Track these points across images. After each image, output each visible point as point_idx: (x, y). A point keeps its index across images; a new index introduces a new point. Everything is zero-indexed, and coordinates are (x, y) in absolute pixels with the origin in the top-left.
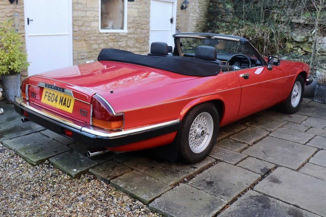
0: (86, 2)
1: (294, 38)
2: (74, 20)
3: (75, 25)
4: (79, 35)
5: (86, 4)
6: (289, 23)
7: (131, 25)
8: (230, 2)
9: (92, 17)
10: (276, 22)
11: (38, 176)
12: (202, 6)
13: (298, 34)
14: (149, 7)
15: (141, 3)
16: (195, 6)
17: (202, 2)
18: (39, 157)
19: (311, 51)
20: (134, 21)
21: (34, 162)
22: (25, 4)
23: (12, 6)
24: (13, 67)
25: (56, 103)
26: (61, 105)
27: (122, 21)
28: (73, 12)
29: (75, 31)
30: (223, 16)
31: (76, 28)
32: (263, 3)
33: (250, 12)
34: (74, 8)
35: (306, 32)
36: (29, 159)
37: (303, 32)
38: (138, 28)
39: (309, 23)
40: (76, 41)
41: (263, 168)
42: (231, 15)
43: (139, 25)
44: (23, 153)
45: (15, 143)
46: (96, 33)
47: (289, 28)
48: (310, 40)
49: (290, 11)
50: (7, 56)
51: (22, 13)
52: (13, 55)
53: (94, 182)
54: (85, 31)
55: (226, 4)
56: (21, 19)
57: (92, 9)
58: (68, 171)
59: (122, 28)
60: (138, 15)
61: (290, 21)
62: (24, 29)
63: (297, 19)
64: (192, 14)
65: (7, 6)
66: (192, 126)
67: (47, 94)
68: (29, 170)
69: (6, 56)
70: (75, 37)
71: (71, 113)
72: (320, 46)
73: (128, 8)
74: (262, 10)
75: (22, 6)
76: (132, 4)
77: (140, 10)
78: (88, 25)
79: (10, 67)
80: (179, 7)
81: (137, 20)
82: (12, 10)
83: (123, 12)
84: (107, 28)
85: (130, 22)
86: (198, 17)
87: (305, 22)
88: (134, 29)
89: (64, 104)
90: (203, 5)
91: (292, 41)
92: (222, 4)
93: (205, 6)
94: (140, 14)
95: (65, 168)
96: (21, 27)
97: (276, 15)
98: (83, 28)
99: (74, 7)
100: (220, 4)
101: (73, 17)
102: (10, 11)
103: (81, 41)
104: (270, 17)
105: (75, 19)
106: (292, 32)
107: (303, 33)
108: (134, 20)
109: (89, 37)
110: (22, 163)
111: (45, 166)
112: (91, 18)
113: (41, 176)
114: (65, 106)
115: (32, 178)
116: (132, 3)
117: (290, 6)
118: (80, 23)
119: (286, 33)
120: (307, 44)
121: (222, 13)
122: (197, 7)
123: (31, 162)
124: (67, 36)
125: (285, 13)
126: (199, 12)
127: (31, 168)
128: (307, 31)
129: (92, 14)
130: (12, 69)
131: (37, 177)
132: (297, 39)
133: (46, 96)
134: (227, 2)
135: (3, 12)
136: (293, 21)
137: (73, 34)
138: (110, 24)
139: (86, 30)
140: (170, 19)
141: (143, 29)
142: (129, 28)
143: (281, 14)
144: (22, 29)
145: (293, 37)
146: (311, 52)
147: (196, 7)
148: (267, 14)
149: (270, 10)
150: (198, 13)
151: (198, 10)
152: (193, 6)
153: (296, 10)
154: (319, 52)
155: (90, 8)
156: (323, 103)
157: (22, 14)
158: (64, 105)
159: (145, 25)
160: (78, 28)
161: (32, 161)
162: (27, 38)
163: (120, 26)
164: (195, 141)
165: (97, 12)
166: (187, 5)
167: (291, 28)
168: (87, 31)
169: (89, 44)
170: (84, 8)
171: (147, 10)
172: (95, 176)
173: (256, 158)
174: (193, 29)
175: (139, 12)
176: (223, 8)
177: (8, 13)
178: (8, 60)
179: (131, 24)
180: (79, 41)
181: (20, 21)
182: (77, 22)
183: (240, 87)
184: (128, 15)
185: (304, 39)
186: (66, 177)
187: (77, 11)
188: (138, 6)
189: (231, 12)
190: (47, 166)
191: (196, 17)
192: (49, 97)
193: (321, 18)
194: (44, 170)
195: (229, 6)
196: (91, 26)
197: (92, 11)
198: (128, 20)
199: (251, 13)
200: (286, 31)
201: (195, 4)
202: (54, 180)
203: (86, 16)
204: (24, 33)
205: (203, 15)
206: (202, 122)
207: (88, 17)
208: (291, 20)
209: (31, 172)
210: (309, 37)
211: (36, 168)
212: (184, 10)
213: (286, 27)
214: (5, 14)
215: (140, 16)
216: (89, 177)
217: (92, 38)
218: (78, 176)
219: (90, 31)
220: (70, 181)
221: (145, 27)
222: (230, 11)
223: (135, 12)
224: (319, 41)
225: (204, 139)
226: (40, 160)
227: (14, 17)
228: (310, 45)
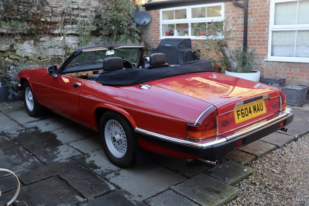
13: (2, 44)
39: (12, 33)
48: (15, 48)
71: (266, 112)
95: (244, 175)
107: (6, 42)
128: (11, 40)
133: (239, 114)
192: (242, 113)
210: (13, 45)
220: (256, 176)
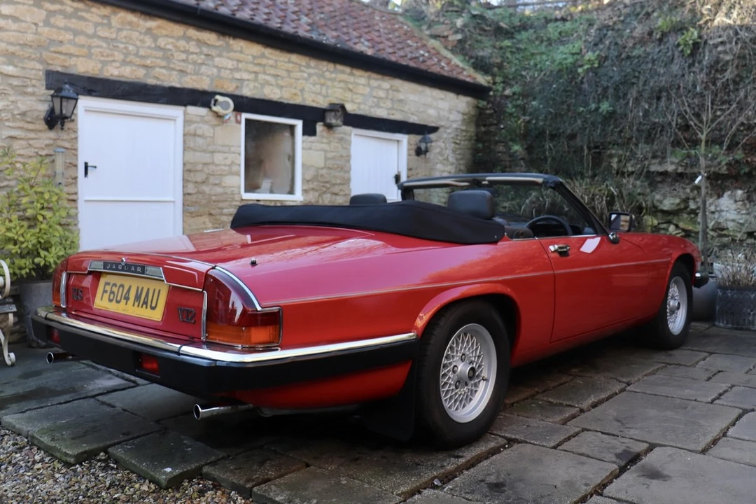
0: (214, 133)
1: (658, 204)
2: (187, 170)
3: (189, 181)
4: (196, 202)
5: (213, 137)
6: (644, 173)
7: (311, 186)
8: (517, 139)
9: (225, 165)
10: (617, 173)
11: (76, 488)
12: (459, 149)
13: (665, 196)
14: (348, 149)
15: (332, 139)
16: (446, 149)
17: (460, 140)
18: (85, 445)
19: (695, 228)
20: (315, 178)
21: (70, 456)
22: (80, 133)
23: (52, 134)
24: (46, 261)
25: (126, 304)
26: (138, 306)
27: (290, 177)
28: (184, 154)
29: (189, 194)
30: (505, 167)
31: (191, 188)
32: (586, 137)
33: (562, 156)
34: (188, 145)
35: (681, 190)
36: (59, 451)
37: (675, 190)
38: (325, 192)
39: (687, 171)
40: (189, 215)
41: (620, 452)
42: (522, 166)
43: (328, 185)
44: (46, 440)
45: (30, 420)
46: (233, 200)
47: (646, 184)
48: (692, 205)
49: (643, 149)
50: (31, 236)
51: (74, 150)
52: (45, 234)
53: (214, 496)
54: (210, 195)
55: (511, 143)
56: (71, 163)
57: (226, 149)
58: (152, 473)
59: (291, 192)
60: (325, 164)
61: (645, 170)
62: (76, 183)
63: (660, 164)
64: (439, 166)
65: (39, 134)
66: (445, 355)
67: (108, 288)
68: (57, 475)
69: (29, 235)
70: (187, 207)
71: (160, 320)
72: (715, 218)
73: (303, 148)
74: (586, 151)
75: (73, 136)
76: (312, 142)
77: (330, 155)
78: (217, 182)
79: (37, 260)
80: (411, 149)
81: (322, 176)
82: (52, 142)
83: (292, 159)
84: (259, 190)
85: (308, 178)
86: (453, 171)
87: (677, 169)
88: (317, 194)
89: (145, 303)
90: (462, 147)
91: (655, 211)
92: (502, 144)
93: (467, 150)
94: (328, 162)
95: (144, 466)
96: (70, 180)
97: (616, 160)
98: (206, 189)
99: (187, 142)
100: (499, 144)
101: (184, 164)
102: (47, 145)
103: (201, 216)
104: (604, 164)
105: (188, 167)
106: (652, 191)
107: (675, 193)
108: (317, 175)
109: (219, 208)
110: (42, 461)
111: (96, 464)
112: (223, 167)
113: (83, 487)
114: (146, 308)
115: (62, 491)
116: (312, 138)
117: (643, 140)
118: (200, 177)
119: (639, 194)
120: (685, 216)
121: (503, 163)
122: (451, 152)
123: (64, 458)
124: (172, 203)
125: (633, 154)
126: (455, 161)
127: (62, 472)
128: (684, 188)
129: (226, 158)
130: (42, 264)
131: (74, 491)
132: (665, 206)
133: (106, 292)
134: (511, 140)
135: (30, 145)
136: (653, 168)
137: (183, 200)
138: (266, 184)
139: (213, 192)
140: (394, 175)
141: (336, 194)
142: (305, 191)
143: (625, 156)
144: (72, 183)
145: (655, 202)
146: (697, 230)
147: (447, 151)
148: (597, 160)
149: (603, 151)
150: (452, 164)
151: (452, 157)
152: (441, 148)
153: (655, 147)
154: (712, 230)
155: (222, 146)
156: (737, 329)
157: (74, 152)
158: (144, 306)
159: (341, 187)
160: (196, 187)
161: (66, 455)
162: (80, 204)
163: (288, 189)
164: (456, 394)
165: (238, 155)
166: (429, 145)
167: (650, 185)
168: (215, 195)
169: (219, 224)
170: (208, 145)
171: (344, 155)
172: (216, 483)
173: (602, 433)
174: (444, 197)
175: (326, 159)
176: (504, 153)
177: (43, 149)
178: (33, 245)
179: (310, 183)
180: (198, 216)
181: (68, 167)
182: (192, 174)
183: (551, 272)
184: (303, 165)
185: (678, 204)
186: (145, 488)
187: (194, 150)
188: (324, 146)
189: (522, 159)
190: (103, 465)
191: (450, 173)
192: (112, 292)
193: (708, 158)
194: (93, 474)
195: (516, 148)
196: (223, 184)
197: (225, 153)
198: (303, 174)
199: (563, 159)
200: (639, 191)
201: (445, 146)
202: (116, 496)
203: (213, 163)
204: (76, 193)
205: (462, 168)
206: (469, 349)
207: (217, 165)
208: (648, 167)
209: (61, 479)
210: (688, 199)
211: (75, 471)
212: (423, 156)
213: (638, 183)
214: (36, 150)
215: (330, 166)
216: (201, 485)
217: (225, 211)
218: (175, 483)
219: (221, 194)
220: (154, 495)
221: (341, 190)
222: (520, 157)
223: (318, 159)
224: (710, 206)
225: (476, 391)
226: (85, 452)
227: (53, 157)
228: (693, 216)
